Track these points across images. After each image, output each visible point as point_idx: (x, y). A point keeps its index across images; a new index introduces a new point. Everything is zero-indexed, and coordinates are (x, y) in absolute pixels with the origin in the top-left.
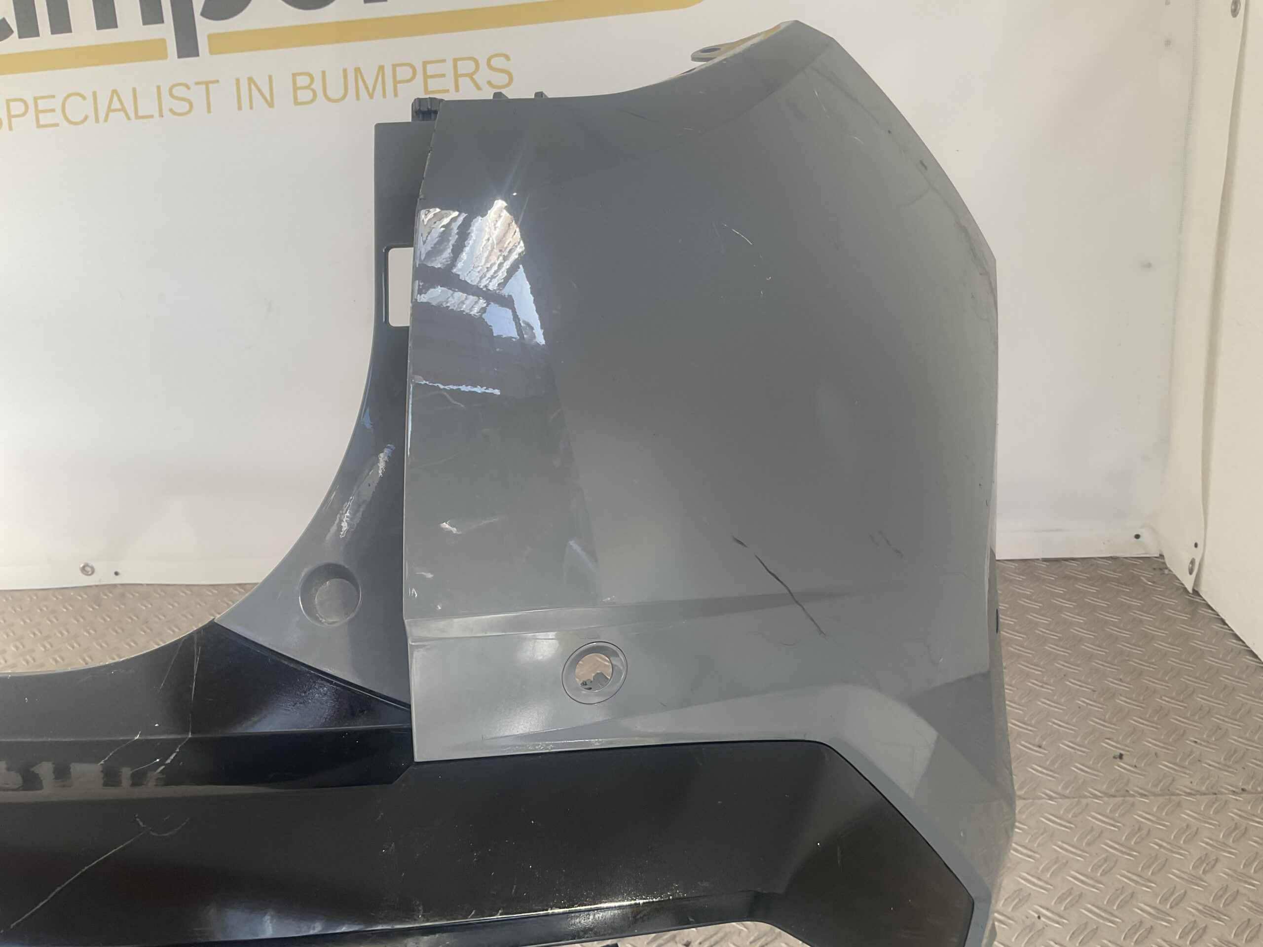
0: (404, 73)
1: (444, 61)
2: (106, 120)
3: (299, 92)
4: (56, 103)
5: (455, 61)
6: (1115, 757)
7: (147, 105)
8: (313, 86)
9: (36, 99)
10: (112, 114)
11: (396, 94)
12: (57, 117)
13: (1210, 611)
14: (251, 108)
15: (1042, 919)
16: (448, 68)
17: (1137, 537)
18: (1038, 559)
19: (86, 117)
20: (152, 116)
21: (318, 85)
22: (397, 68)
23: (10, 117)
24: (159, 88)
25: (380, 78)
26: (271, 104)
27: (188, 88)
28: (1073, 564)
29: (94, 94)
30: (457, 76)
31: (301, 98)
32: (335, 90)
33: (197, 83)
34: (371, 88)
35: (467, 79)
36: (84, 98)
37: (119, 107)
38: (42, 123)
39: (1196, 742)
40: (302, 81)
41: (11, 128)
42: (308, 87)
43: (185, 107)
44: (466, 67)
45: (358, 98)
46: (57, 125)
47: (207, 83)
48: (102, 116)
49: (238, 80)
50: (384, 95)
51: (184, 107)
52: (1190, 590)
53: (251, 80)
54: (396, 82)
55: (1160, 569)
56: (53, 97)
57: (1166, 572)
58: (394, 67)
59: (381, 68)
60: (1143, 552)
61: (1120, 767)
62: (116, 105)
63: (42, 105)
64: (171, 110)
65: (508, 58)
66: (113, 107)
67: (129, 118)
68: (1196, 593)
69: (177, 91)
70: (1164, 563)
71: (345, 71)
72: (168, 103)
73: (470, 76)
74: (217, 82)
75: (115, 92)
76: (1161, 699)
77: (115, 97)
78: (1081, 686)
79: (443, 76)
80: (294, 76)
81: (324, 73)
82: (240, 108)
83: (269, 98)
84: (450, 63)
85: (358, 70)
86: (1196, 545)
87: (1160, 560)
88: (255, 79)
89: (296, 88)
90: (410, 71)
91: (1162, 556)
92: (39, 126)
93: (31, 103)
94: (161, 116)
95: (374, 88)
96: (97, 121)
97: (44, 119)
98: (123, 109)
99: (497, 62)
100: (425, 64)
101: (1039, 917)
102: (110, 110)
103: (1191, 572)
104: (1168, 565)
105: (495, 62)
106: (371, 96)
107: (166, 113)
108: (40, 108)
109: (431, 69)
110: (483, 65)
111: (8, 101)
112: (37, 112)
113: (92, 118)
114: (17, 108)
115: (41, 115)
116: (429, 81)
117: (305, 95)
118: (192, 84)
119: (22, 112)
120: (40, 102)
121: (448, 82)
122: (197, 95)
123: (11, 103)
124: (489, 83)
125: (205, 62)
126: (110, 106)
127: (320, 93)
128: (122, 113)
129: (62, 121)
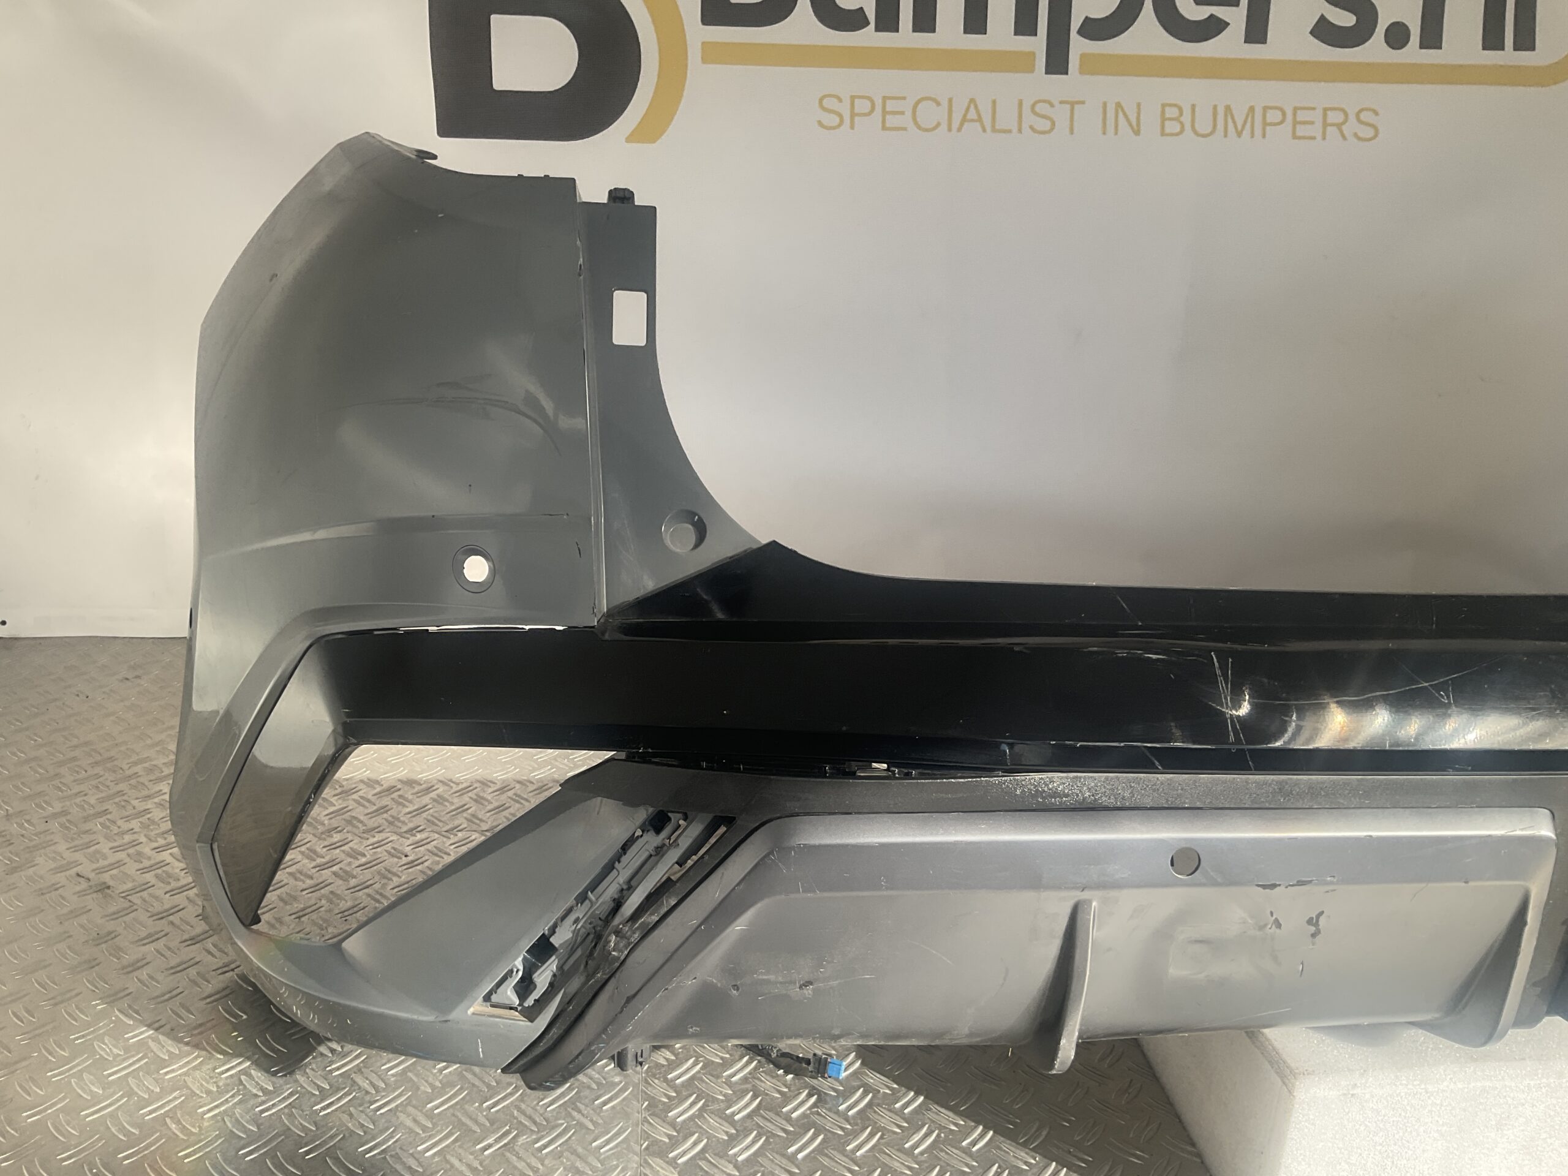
0: (1273, 116)
1: (1314, 109)
2: (959, 130)
3: (1167, 123)
4: (907, 106)
5: (1325, 110)
7: (1007, 118)
8: (1182, 119)
9: (885, 99)
10: (967, 125)
11: (1264, 136)
12: (906, 120)
14: (1116, 133)
16: (1316, 116)
19: (939, 124)
20: (1010, 131)
21: (1186, 118)
22: (1268, 111)
23: (853, 115)
24: (1021, 102)
25: (1249, 119)
26: (1137, 132)
27: (1052, 105)
29: (950, 100)
30: (1325, 124)
31: (1168, 130)
32: (1204, 126)
33: (1061, 102)
34: (1239, 128)
35: (1335, 128)
36: (938, 104)
37: (976, 117)
38: (888, 125)
40: (1172, 112)
41: (852, 127)
42: (1176, 119)
43: (1047, 125)
44: (1333, 117)
45: (1226, 136)
46: (905, 129)
47: (1072, 104)
48: (956, 124)
49: (1105, 104)
50: (1252, 136)
51: (1045, 125)
53: (1118, 105)
54: (1265, 124)
56: (904, 98)
59: (1252, 109)
62: (972, 114)
63: (891, 106)
64: (1031, 127)
65: (1377, 114)
67: (984, 130)
69: (1041, 108)
71: (1215, 107)
72: (1029, 118)
73: (1339, 126)
74: (1083, 103)
75: (972, 101)
77: (972, 106)
79: (1312, 123)
80: (1164, 106)
81: (1193, 106)
82: (1104, 133)
83: (1135, 125)
84: (1320, 110)
85: (1228, 109)
88: (1123, 105)
89: (1164, 119)
90: (1279, 113)
92: (884, 128)
93: (879, 103)
94: (1020, 131)
95: (1243, 128)
96: (950, 130)
97: (891, 121)
98: (980, 119)
99: (1365, 116)
100: (1295, 109)
102: (964, 120)
105: (1362, 116)
106: (1239, 134)
107: (1025, 126)
108: (889, 109)
109: (1302, 116)
110: (1352, 118)
111: (853, 98)
112: (885, 113)
113: (944, 126)
114: (862, 106)
115: (888, 117)
116: (1298, 127)
117: (1172, 127)
118: (1056, 103)
119: (867, 111)
120: (888, 102)
121: (1316, 130)
122: (1061, 114)
123: (857, 101)
124: (1356, 135)
125: (1072, 82)
126: (965, 115)
127: (1188, 126)
128: (978, 124)
129: (911, 126)
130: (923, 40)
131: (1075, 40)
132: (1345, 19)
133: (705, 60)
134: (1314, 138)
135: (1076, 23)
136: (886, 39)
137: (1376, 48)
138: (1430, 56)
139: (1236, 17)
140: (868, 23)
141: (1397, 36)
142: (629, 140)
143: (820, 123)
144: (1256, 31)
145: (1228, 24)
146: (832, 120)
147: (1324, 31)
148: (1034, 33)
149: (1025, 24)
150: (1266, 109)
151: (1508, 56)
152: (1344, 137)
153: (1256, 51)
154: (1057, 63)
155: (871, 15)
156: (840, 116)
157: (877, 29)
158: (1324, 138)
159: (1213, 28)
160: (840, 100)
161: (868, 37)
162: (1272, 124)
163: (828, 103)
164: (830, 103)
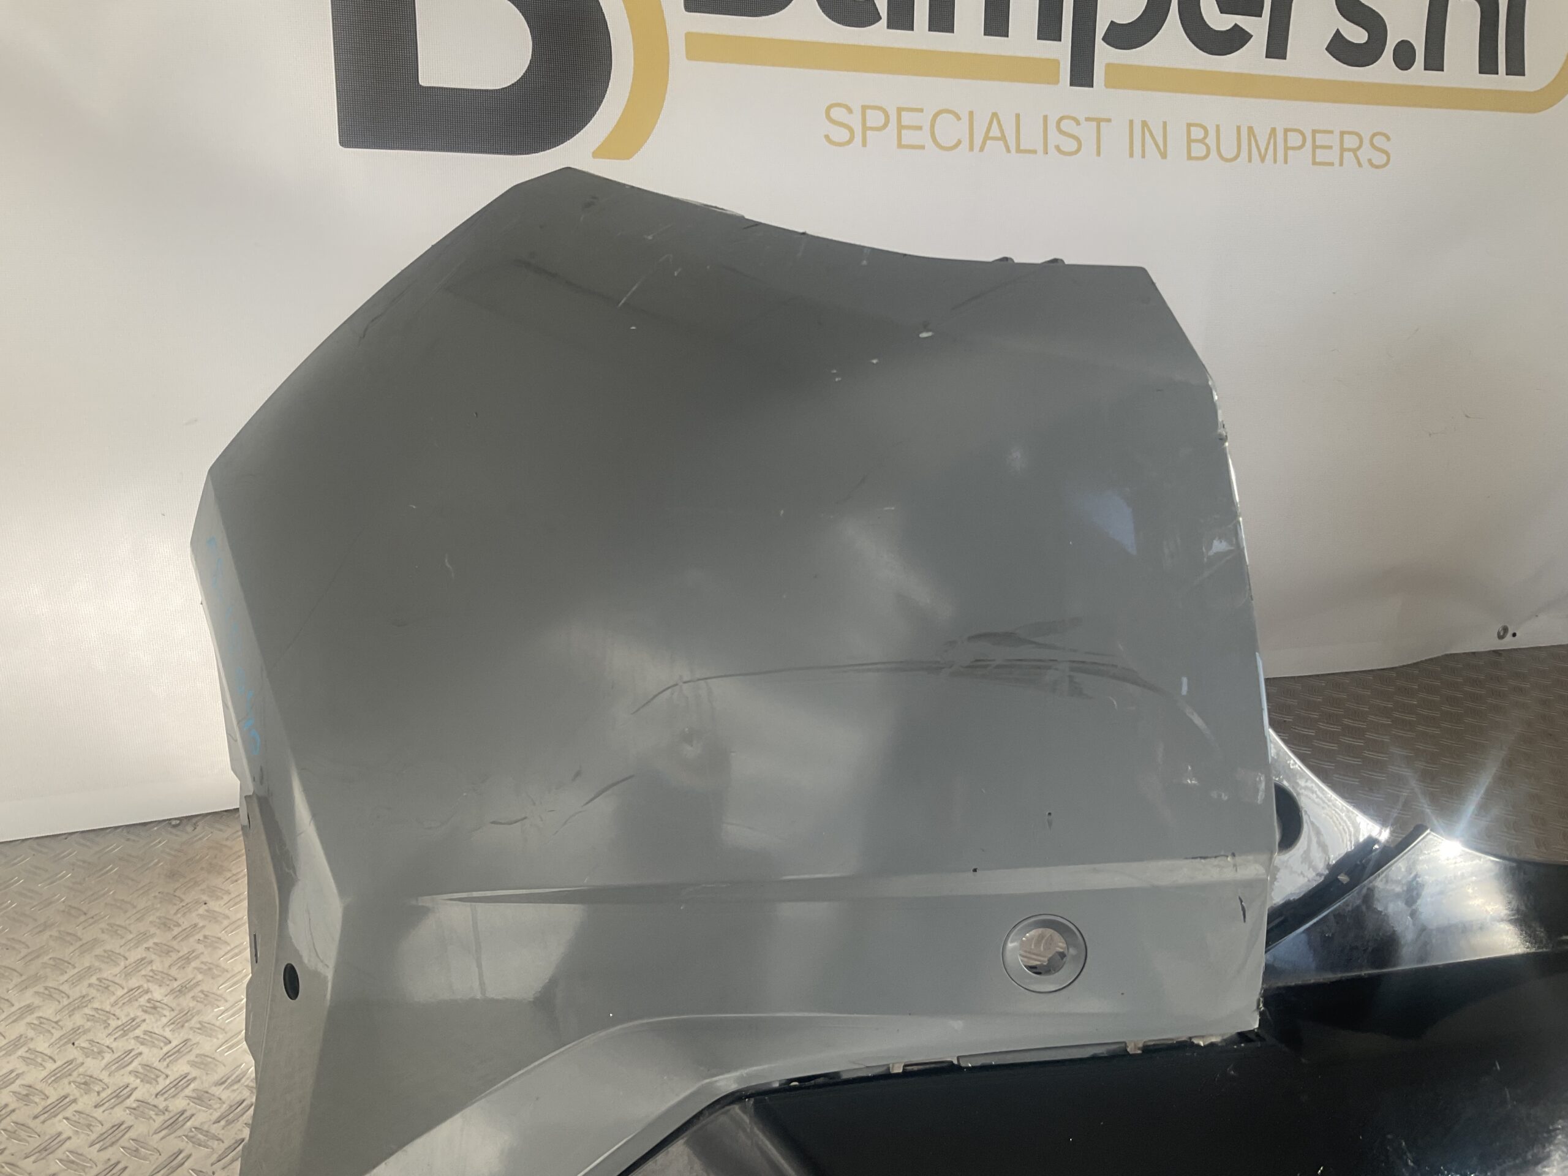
0: (1294, 139)
1: (1331, 132)
2: (982, 149)
3: (1193, 145)
4: (924, 120)
5: (1342, 133)
7: (1031, 137)
8: (1207, 141)
9: (900, 110)
10: (990, 143)
11: (1286, 162)
12: (923, 137)
14: (1143, 157)
16: (1334, 140)
19: (959, 143)
20: (1034, 152)
21: (1211, 141)
22: (1289, 133)
23: (865, 128)
24: (1045, 118)
25: (1272, 141)
26: (1164, 155)
27: (1078, 123)
29: (971, 113)
30: (1343, 150)
31: (1194, 153)
32: (1229, 151)
33: (1088, 119)
34: (1263, 151)
35: (1351, 153)
36: (959, 118)
37: (999, 135)
38: (904, 142)
40: (1197, 133)
41: (864, 144)
42: (1202, 141)
43: (1073, 145)
44: (1350, 142)
45: (1250, 161)
46: (923, 147)
47: (1098, 121)
48: (977, 143)
49: (1131, 123)
50: (1275, 161)
51: (1070, 145)
53: (1145, 124)
54: (1287, 149)
59: (1274, 130)
62: (995, 131)
63: (907, 118)
64: (1058, 148)
65: (1388, 139)
66: (991, 134)
67: (1008, 151)
69: (1066, 125)
71: (1239, 128)
72: (1054, 137)
73: (1354, 151)
74: (1109, 120)
75: (995, 115)
77: (995, 120)
79: (1330, 147)
80: (1189, 125)
81: (1218, 127)
82: (1131, 155)
83: (1162, 147)
84: (1337, 134)
85: (1250, 129)
88: (1150, 124)
89: (1190, 141)
90: (1299, 136)
92: (900, 146)
93: (893, 115)
94: (1046, 151)
95: (1266, 149)
96: (971, 149)
97: (908, 137)
98: (1003, 138)
99: (1378, 141)
100: (1314, 133)
102: (987, 138)
105: (1376, 141)
106: (1263, 159)
107: (1052, 149)
108: (904, 122)
109: (1320, 139)
110: (1366, 142)
111: (864, 108)
112: (900, 127)
113: (965, 143)
114: (875, 118)
115: (904, 132)
116: (1318, 151)
117: (1198, 150)
118: (1082, 119)
119: (881, 124)
120: (904, 114)
121: (1333, 156)
122: (1087, 132)
123: (869, 112)
124: (1370, 161)
125: (1099, 95)
126: (987, 132)
127: (1213, 147)
128: (1001, 142)
129: (929, 143)
130: (940, 40)
131: (1100, 46)
132: (1357, 35)
133: (690, 56)
134: (1332, 164)
135: (1101, 29)
136: (899, 38)
137: (1384, 68)
138: (1434, 78)
139: (1258, 27)
140: (881, 18)
141: (1404, 56)
143: (827, 137)
144: (1277, 46)
145: (1251, 36)
146: (842, 135)
147: (1339, 48)
148: (1058, 38)
149: (1049, 29)
150: (1286, 131)
151: (1501, 81)
152: (1360, 164)
153: (1276, 67)
154: (1082, 74)
155: (883, 10)
156: (851, 131)
157: (890, 26)
158: (1341, 164)
159: (1236, 39)
160: (850, 110)
161: (880, 34)
162: (1294, 148)
163: (836, 113)
164: (838, 114)
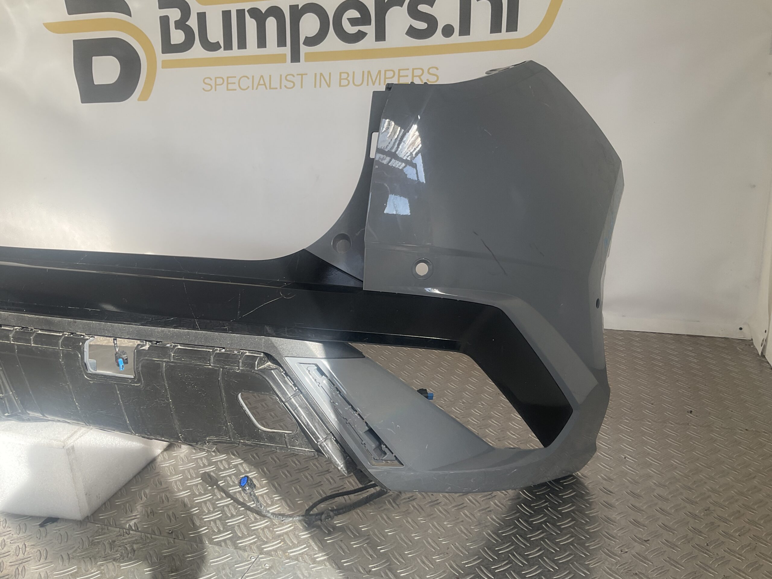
0: (389, 74)
1: (408, 69)
2: (257, 89)
3: (342, 81)
4: (236, 80)
5: (413, 69)
6: (688, 412)
7: (275, 83)
8: (348, 79)
9: (228, 78)
10: (259, 86)
12: (236, 86)
13: (768, 364)
14: (320, 87)
15: (626, 459)
16: (409, 73)
17: (741, 329)
18: (684, 335)
19: (249, 87)
20: (277, 88)
21: (350, 78)
22: (387, 72)
23: (216, 85)
24: (281, 75)
25: (378, 77)
26: (329, 86)
27: (294, 76)
28: (703, 339)
29: (253, 76)
30: (413, 76)
31: (342, 84)
32: (358, 81)
33: (298, 75)
34: (374, 80)
35: (418, 78)
36: (248, 78)
37: (263, 83)
38: (229, 88)
39: (732, 411)
40: (344, 76)
41: (216, 90)
43: (292, 85)
44: (417, 73)
45: (368, 85)
46: (236, 90)
47: (302, 75)
48: (255, 87)
49: (316, 74)
50: (380, 84)
51: (290, 85)
52: (760, 353)
53: (321, 74)
54: (385, 78)
55: (749, 345)
56: (235, 77)
57: (752, 346)
58: (385, 71)
59: (380, 72)
60: (743, 337)
61: (689, 416)
62: (262, 82)
63: (230, 80)
64: (285, 86)
65: (437, 69)
66: (260, 83)
67: (267, 89)
68: (763, 356)
69: (289, 78)
70: (753, 343)
71: (363, 72)
72: (284, 82)
73: (420, 76)
74: (307, 74)
75: (262, 76)
76: (723, 394)
77: (262, 78)
78: (683, 385)
79: (407, 76)
80: (341, 73)
81: (354, 72)
82: (315, 87)
83: (328, 83)
84: (411, 71)
85: (369, 72)
86: (766, 331)
87: (752, 342)
88: (324, 74)
89: (341, 79)
90: (392, 73)
91: (752, 339)
92: (228, 90)
93: (225, 79)
94: (281, 88)
95: (376, 80)
96: (253, 89)
97: (230, 86)
98: (265, 84)
99: (432, 71)
100: (399, 70)
101: (625, 458)
102: (259, 84)
103: (761, 346)
104: (754, 344)
105: (431, 71)
106: (374, 84)
107: (283, 87)
109: (402, 73)
110: (426, 72)
111: (216, 78)
112: (228, 83)
113: (251, 87)
114: (219, 81)
116: (400, 78)
117: (344, 82)
119: (221, 83)
120: (229, 79)
121: (409, 79)
122: (297, 80)
123: (217, 79)
124: (428, 80)
125: (302, 65)
126: (259, 82)
127: (351, 82)
128: (264, 86)
129: (238, 88)
130: (242, 52)
131: (302, 46)
132: (422, 25)
133: (163, 67)
134: (408, 83)
135: (302, 40)
136: (228, 53)
137: (438, 38)
138: (465, 39)
139: (370, 30)
140: (221, 47)
141: (448, 31)
142: (139, 100)
143: (203, 89)
144: (380, 35)
145: (367, 34)
146: (208, 88)
147: (412, 32)
148: (285, 45)
149: (281, 42)
151: (504, 35)
152: (422, 82)
153: (381, 45)
154: (295, 57)
155: (222, 45)
156: (211, 86)
157: (225, 49)
159: (361, 36)
160: (211, 79)
161: (221, 53)
162: (388, 78)
163: (206, 81)
164: (207, 81)
